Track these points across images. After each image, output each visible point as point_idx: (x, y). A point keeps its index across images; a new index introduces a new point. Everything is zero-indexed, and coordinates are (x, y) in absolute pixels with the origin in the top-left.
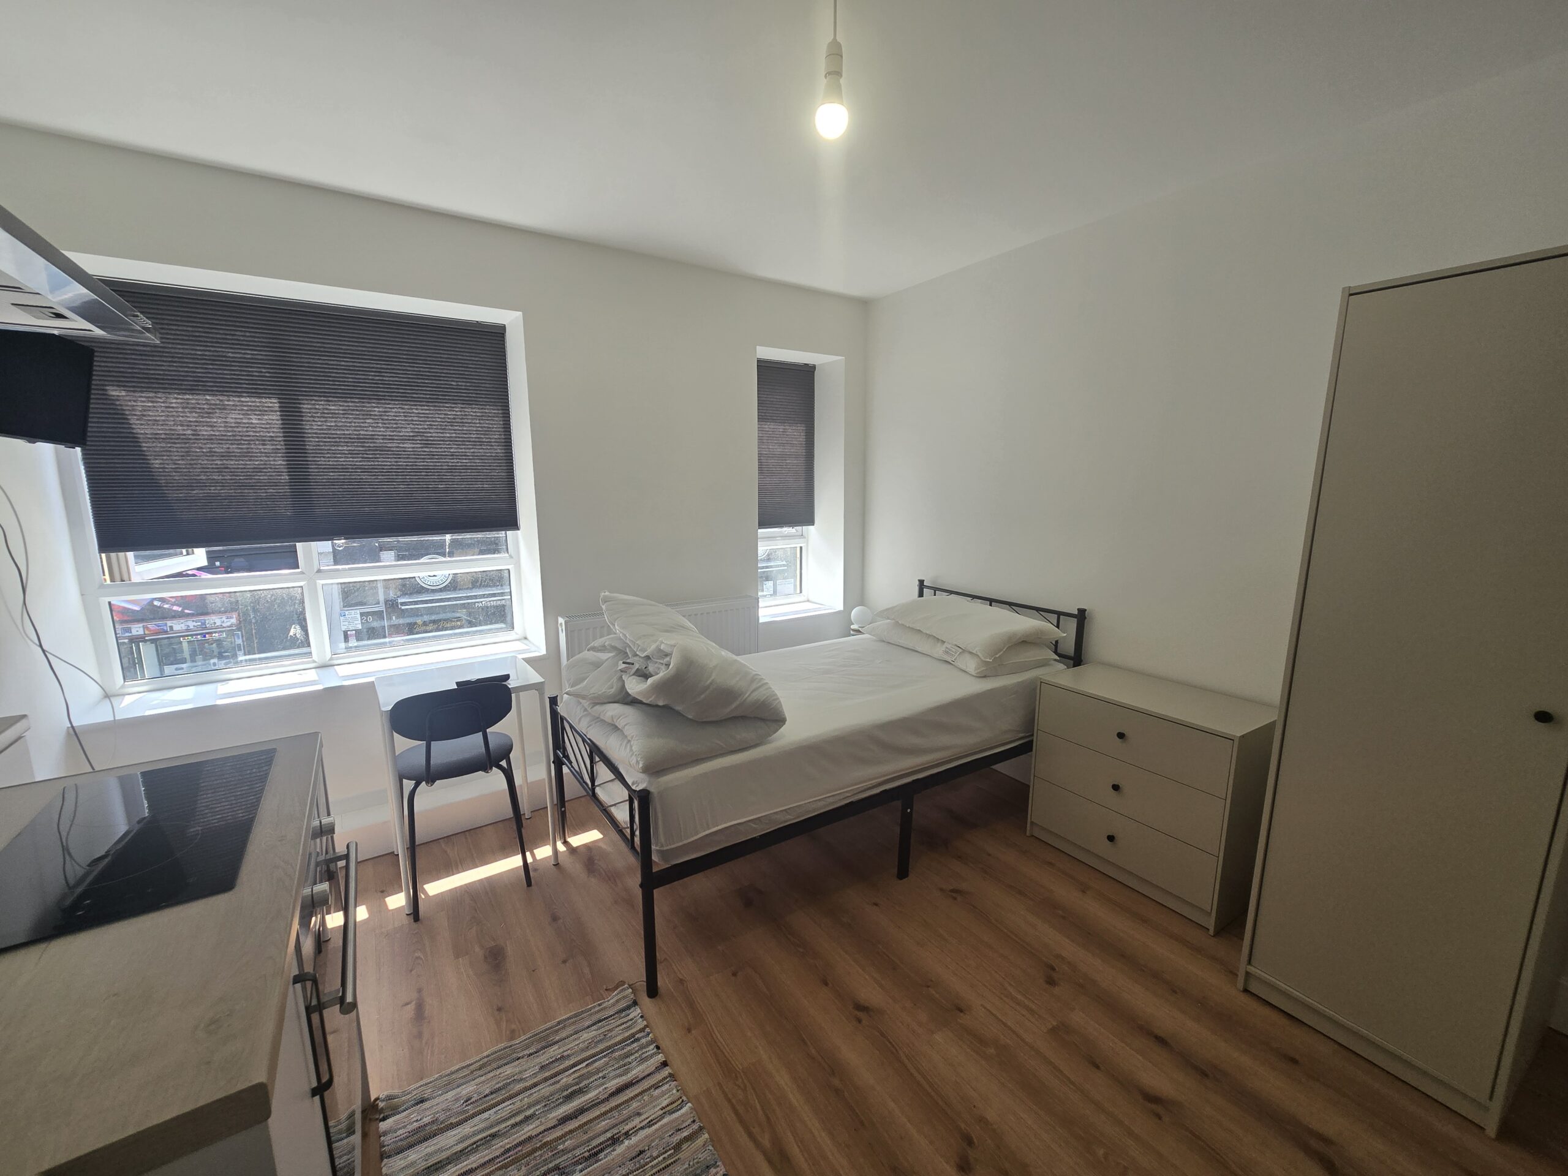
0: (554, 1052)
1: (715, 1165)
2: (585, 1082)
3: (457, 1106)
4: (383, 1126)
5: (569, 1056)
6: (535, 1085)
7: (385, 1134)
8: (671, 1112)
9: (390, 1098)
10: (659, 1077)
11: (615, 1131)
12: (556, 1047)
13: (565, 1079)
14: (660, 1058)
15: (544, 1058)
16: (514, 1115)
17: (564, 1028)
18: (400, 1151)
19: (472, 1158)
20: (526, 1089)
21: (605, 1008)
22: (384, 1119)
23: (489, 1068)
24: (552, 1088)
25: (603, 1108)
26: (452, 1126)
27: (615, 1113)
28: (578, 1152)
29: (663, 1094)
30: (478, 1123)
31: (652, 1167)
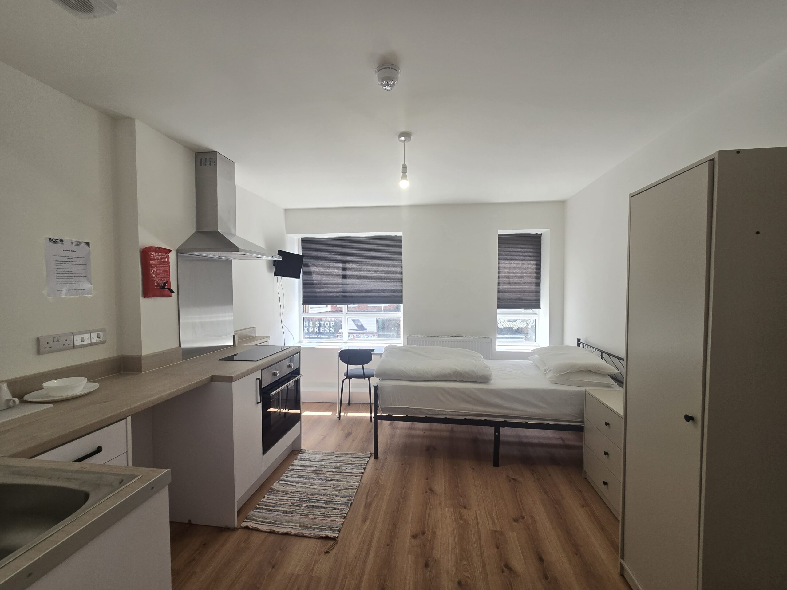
0: (341, 458)
1: (352, 497)
2: (342, 467)
3: (314, 458)
4: (300, 454)
5: (344, 461)
6: (332, 462)
7: (299, 456)
8: (353, 482)
9: (304, 450)
10: (358, 475)
11: (339, 479)
12: (343, 458)
13: (339, 465)
14: (363, 471)
15: (338, 458)
16: (323, 465)
17: (348, 455)
18: (299, 460)
19: (309, 468)
20: (329, 462)
21: (361, 455)
22: (301, 453)
23: (326, 455)
24: (334, 465)
25: (340, 474)
26: (311, 461)
27: (342, 476)
28: (328, 478)
29: (356, 478)
30: (316, 463)
31: (339, 489)
